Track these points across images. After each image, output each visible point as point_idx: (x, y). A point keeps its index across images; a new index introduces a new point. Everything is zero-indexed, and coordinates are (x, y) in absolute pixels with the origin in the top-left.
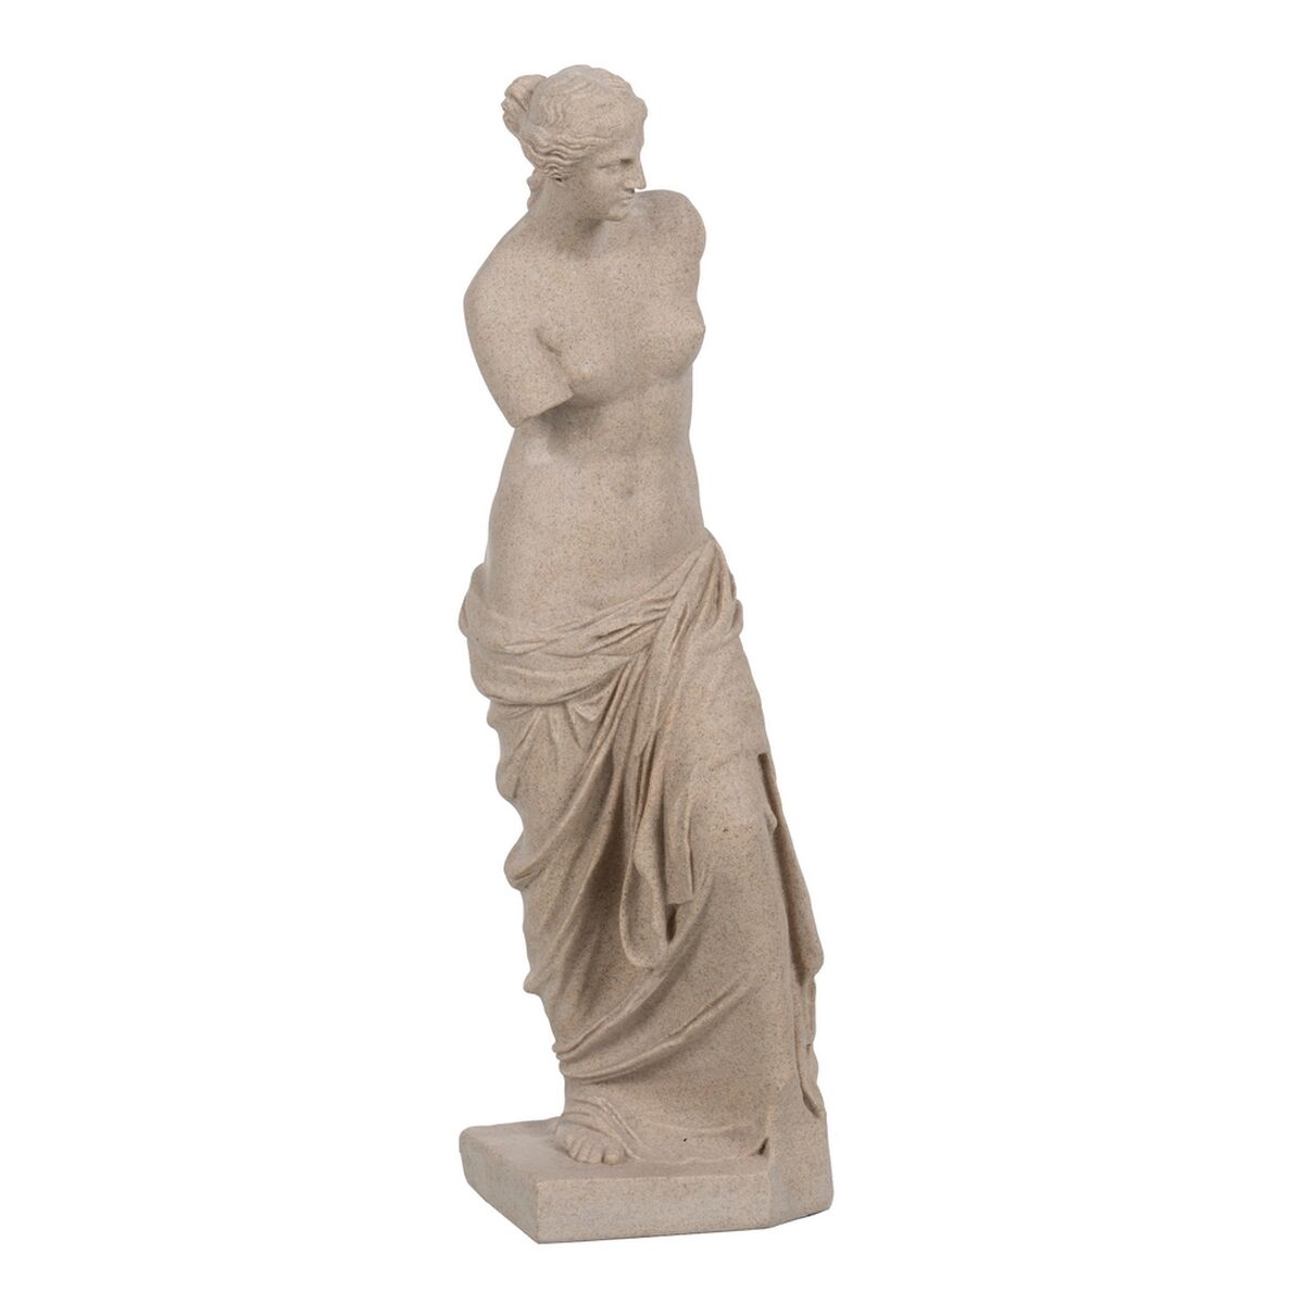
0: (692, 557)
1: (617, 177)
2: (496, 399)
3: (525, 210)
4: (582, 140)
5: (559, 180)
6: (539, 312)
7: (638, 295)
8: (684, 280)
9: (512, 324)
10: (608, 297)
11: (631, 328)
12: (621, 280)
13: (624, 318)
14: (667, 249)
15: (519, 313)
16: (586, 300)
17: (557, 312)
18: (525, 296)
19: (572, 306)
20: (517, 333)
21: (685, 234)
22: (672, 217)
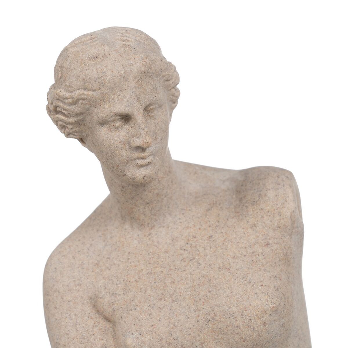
6: (94, 281)
7: (205, 267)
8: (263, 254)
9: (65, 292)
10: (169, 268)
11: (195, 300)
12: (187, 251)
13: (185, 290)
14: (248, 222)
15: (74, 281)
16: (142, 270)
17: (111, 281)
18: (84, 264)
19: (127, 275)
20: (69, 301)
21: (268, 207)
22: (257, 190)
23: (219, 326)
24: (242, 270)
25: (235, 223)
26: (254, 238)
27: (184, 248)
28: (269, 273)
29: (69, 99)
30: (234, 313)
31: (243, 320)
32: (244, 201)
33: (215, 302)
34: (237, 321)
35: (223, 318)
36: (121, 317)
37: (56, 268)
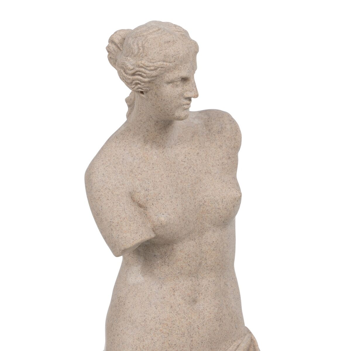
0: (236, 344)
1: (179, 89)
2: (105, 238)
3: (125, 119)
4: (155, 64)
5: (142, 92)
6: (132, 182)
7: (197, 172)
8: (228, 164)
9: (114, 189)
10: (178, 173)
11: (193, 193)
12: (186, 162)
13: (188, 186)
14: (217, 144)
15: (119, 182)
16: (163, 174)
17: (144, 182)
18: (123, 171)
19: (154, 178)
20: (118, 195)
21: (228, 135)
22: (219, 124)
23: (207, 208)
24: (218, 174)
25: (209, 144)
26: (222, 154)
27: (184, 160)
28: (231, 176)
29: (151, 67)
30: (217, 200)
31: (223, 205)
32: (212, 131)
33: (204, 194)
34: (219, 205)
35: (210, 203)
36: (153, 204)
37: (103, 174)
